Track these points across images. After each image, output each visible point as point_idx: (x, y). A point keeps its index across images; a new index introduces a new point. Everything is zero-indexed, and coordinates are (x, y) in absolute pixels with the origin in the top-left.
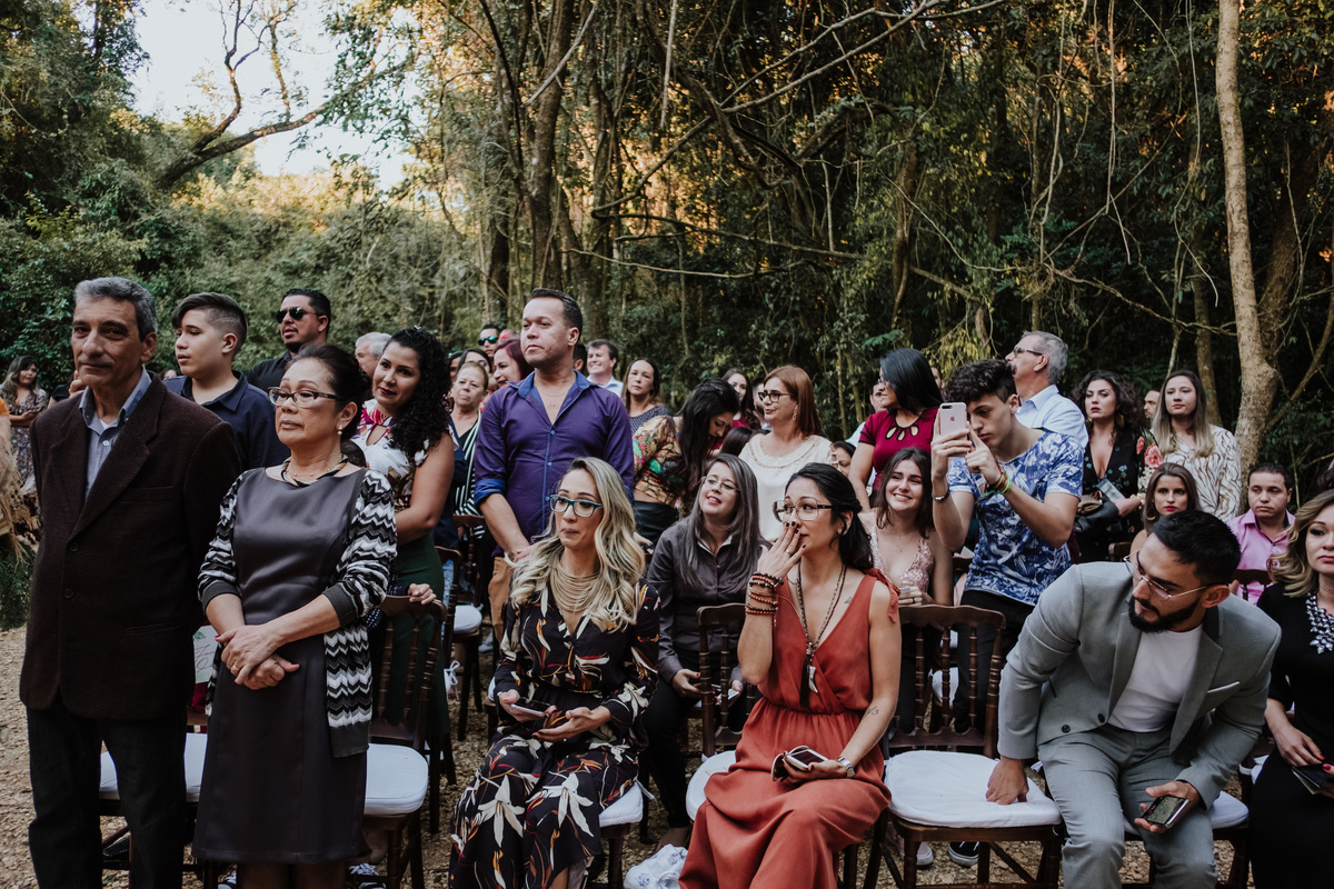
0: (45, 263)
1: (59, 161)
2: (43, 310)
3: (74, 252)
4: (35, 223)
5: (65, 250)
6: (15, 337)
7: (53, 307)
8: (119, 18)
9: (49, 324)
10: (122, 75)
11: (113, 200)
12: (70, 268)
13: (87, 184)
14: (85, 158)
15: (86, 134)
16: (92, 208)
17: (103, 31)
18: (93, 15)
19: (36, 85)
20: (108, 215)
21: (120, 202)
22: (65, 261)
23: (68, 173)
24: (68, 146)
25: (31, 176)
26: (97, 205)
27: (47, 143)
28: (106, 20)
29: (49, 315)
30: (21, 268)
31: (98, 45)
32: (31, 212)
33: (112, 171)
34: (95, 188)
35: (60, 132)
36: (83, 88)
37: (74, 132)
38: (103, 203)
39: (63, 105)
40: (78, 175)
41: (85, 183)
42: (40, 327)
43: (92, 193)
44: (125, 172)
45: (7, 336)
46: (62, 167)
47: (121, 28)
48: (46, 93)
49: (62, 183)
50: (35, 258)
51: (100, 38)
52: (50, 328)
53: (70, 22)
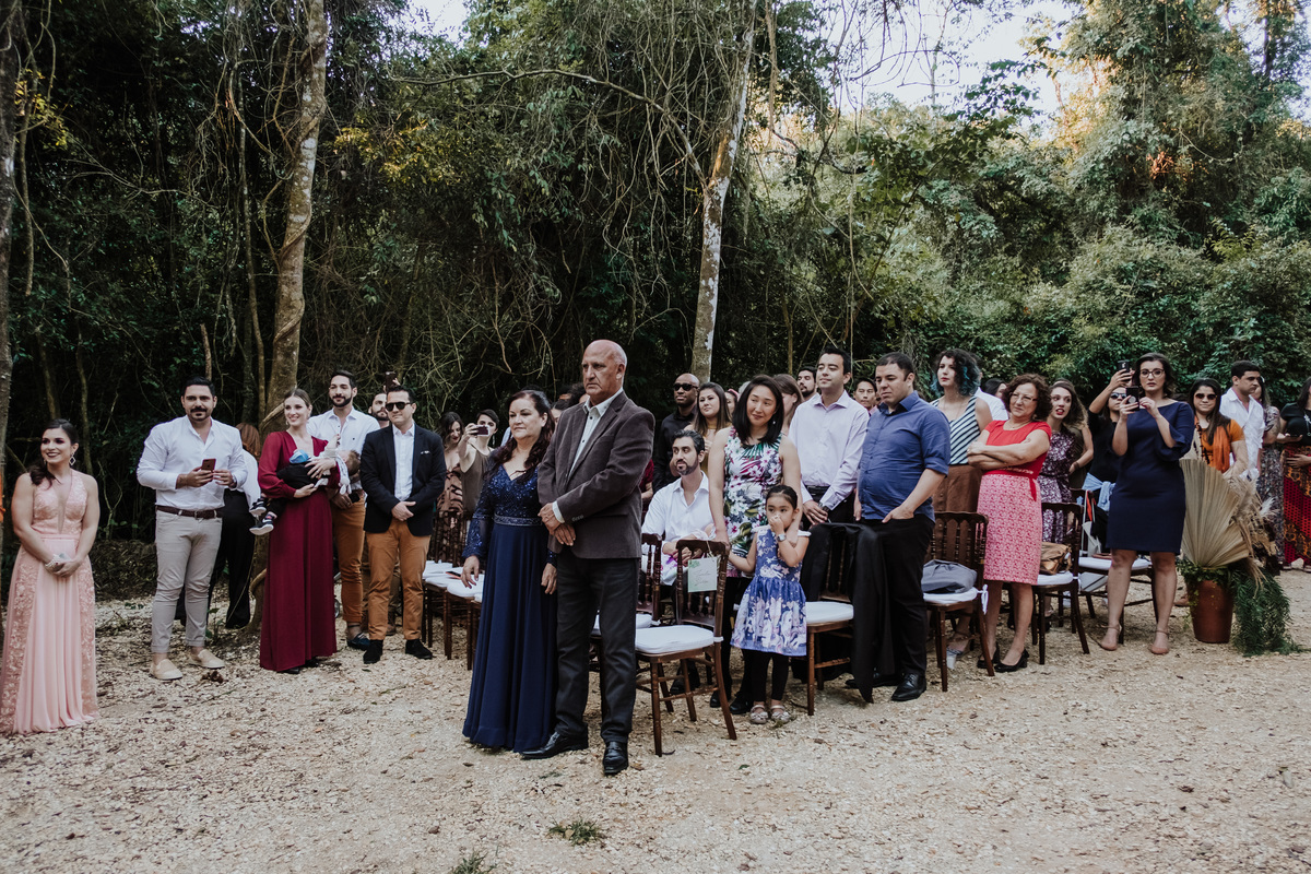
0: (1233, 285)
1: (1233, 185)
2: (1232, 332)
3: (1260, 270)
4: (1221, 248)
5: (1252, 269)
6: (1205, 360)
7: (1241, 328)
8: (1290, 24)
9: (1237, 345)
10: (1295, 83)
11: (1291, 211)
12: (1255, 286)
13: (1263, 201)
14: (1259, 175)
15: (1259, 151)
16: (1270, 224)
17: (1273, 44)
18: (1263, 33)
19: (1212, 116)
20: (1285, 228)
21: (1299, 212)
22: (1252, 280)
23: (1244, 193)
24: (1241, 167)
25: (1208, 205)
26: (1275, 219)
27: (1221, 170)
28: (1277, 31)
29: (1238, 336)
30: (1208, 294)
31: (1269, 59)
32: (1217, 238)
33: (1289, 182)
34: (1272, 204)
35: (1236, 155)
36: (1255, 107)
37: (1248, 153)
38: (1281, 216)
39: (1238, 128)
40: (1253, 194)
41: (1261, 201)
42: (1230, 348)
43: (1268, 210)
44: (1302, 181)
45: (1197, 360)
46: (1236, 190)
47: (1293, 35)
48: (1221, 121)
49: (1237, 206)
50: (1223, 282)
51: (1270, 52)
52: (1238, 348)
53: (1239, 47)
